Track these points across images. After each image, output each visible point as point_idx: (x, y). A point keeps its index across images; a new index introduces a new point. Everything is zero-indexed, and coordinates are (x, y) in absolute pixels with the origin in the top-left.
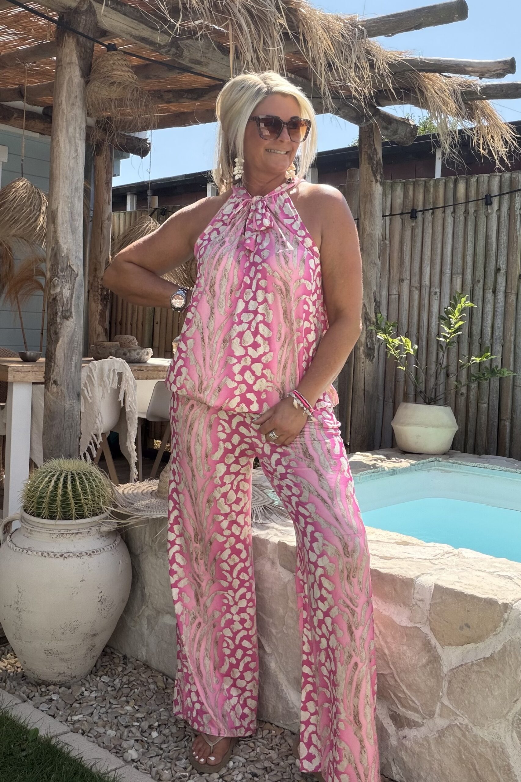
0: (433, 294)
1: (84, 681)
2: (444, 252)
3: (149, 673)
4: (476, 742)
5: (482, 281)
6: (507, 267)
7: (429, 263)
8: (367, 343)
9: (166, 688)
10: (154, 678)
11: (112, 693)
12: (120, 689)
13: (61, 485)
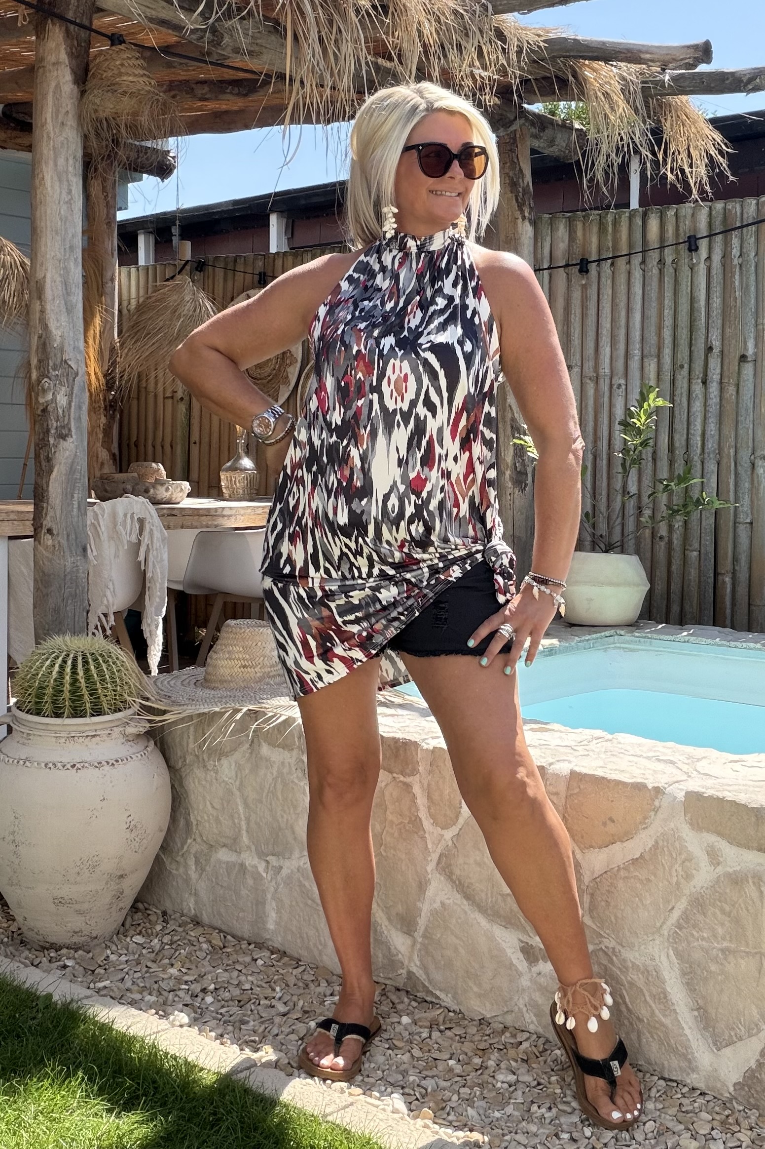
0: (615, 387)
1: (109, 944)
2: (631, 325)
3: (200, 930)
4: (625, 969)
5: (686, 366)
6: (722, 345)
7: (609, 340)
8: (515, 464)
9: (224, 947)
10: (208, 936)
11: (148, 955)
12: (160, 951)
13: (68, 670)
